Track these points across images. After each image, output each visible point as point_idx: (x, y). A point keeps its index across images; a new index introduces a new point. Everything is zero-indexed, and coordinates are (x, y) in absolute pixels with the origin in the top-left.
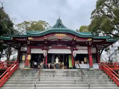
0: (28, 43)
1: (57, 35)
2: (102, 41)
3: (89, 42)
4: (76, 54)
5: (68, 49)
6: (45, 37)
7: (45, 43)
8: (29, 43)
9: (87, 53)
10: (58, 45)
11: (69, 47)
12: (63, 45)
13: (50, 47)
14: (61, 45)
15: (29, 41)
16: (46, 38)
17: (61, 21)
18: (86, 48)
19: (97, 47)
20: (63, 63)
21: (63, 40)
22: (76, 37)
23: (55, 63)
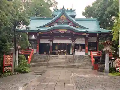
1: (59, 30)
5: (69, 39)
6: (51, 32)
8: (38, 35)
9: (85, 43)
10: (61, 37)
11: (70, 38)
12: (65, 37)
13: (55, 38)
14: (63, 37)
23: (59, 50)
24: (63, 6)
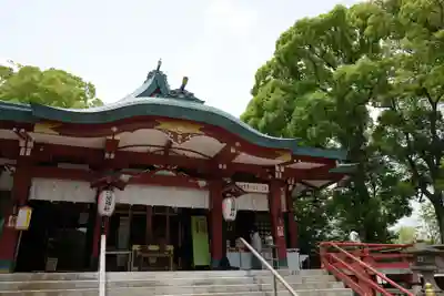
0: (22, 153)
1: (164, 125)
2: (319, 165)
3: (277, 168)
4: (235, 212)
5: (197, 187)
6: (115, 129)
7: (107, 155)
8: (25, 152)
9: (266, 209)
10: (159, 172)
11: (202, 183)
12: (180, 173)
13: (125, 177)
15: (30, 144)
16: (117, 137)
17: (163, 77)
18: (263, 188)
19: (290, 188)
20: (171, 248)
21: (181, 152)
22: (238, 144)
23: (136, 247)
24: (160, 62)
